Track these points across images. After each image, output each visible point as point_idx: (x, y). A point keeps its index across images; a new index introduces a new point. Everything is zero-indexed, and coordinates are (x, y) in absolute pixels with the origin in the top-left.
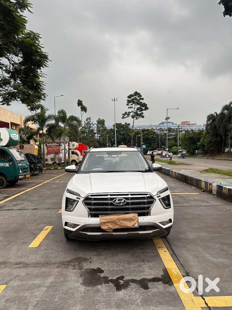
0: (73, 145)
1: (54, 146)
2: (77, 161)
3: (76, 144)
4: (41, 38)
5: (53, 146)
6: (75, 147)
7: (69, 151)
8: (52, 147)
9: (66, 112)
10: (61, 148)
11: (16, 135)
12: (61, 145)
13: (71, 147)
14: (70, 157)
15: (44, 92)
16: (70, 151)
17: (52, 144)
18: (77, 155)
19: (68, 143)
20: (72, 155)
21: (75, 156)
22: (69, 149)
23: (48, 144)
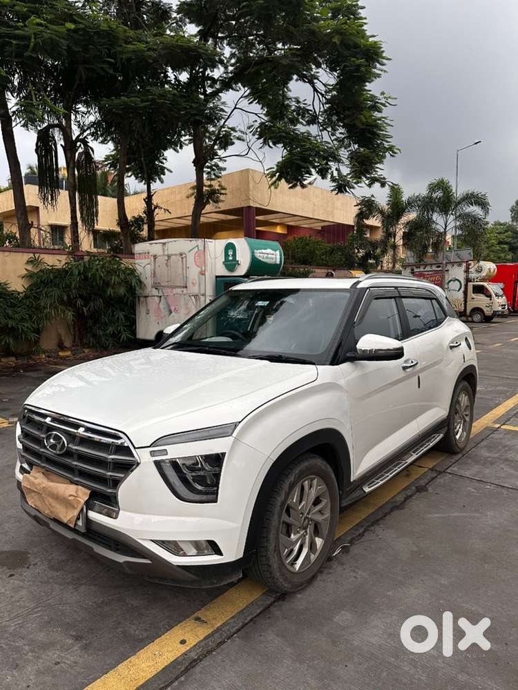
0: (479, 270)
1: (430, 273)
2: (485, 311)
3: (489, 267)
4: (363, 8)
5: (427, 273)
6: (484, 274)
7: (466, 286)
8: (425, 275)
9: (450, 184)
10: (446, 277)
11: (272, 252)
12: (448, 271)
13: (473, 275)
14: (468, 300)
15: (393, 142)
16: (470, 285)
17: (424, 268)
18: (487, 296)
19: (464, 265)
20: (474, 296)
21: (482, 297)
22: (468, 280)
23: (417, 267)
